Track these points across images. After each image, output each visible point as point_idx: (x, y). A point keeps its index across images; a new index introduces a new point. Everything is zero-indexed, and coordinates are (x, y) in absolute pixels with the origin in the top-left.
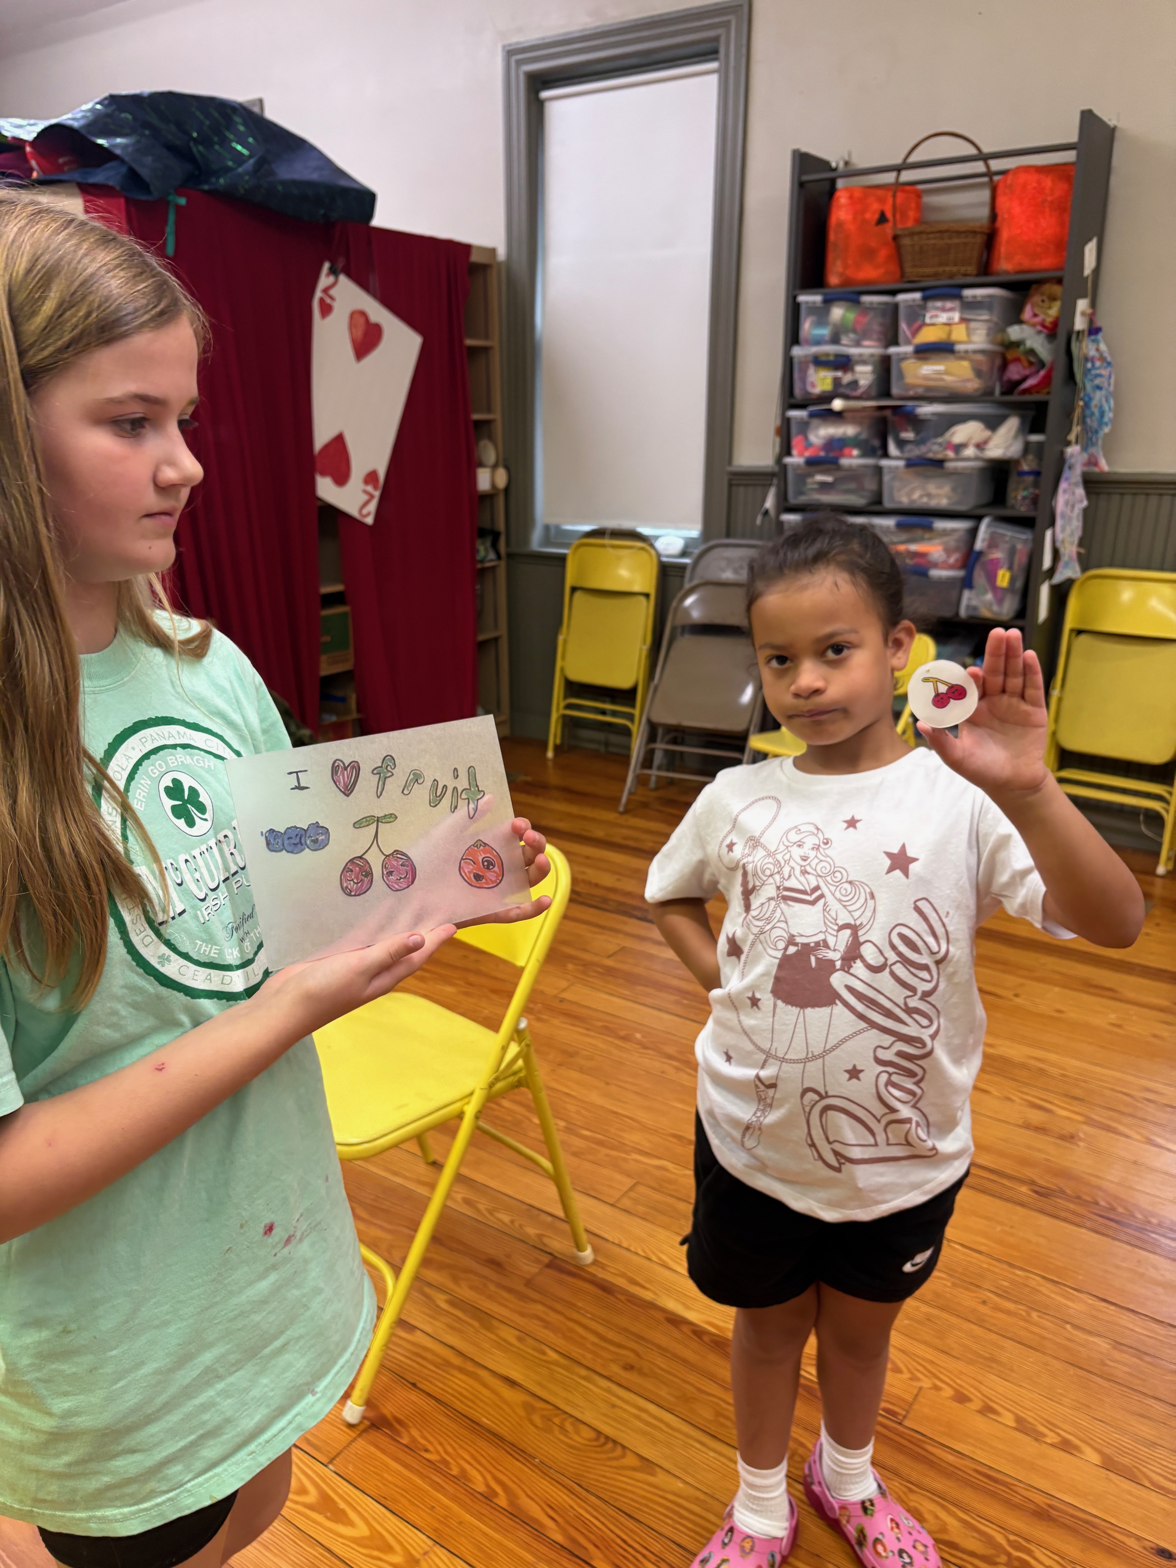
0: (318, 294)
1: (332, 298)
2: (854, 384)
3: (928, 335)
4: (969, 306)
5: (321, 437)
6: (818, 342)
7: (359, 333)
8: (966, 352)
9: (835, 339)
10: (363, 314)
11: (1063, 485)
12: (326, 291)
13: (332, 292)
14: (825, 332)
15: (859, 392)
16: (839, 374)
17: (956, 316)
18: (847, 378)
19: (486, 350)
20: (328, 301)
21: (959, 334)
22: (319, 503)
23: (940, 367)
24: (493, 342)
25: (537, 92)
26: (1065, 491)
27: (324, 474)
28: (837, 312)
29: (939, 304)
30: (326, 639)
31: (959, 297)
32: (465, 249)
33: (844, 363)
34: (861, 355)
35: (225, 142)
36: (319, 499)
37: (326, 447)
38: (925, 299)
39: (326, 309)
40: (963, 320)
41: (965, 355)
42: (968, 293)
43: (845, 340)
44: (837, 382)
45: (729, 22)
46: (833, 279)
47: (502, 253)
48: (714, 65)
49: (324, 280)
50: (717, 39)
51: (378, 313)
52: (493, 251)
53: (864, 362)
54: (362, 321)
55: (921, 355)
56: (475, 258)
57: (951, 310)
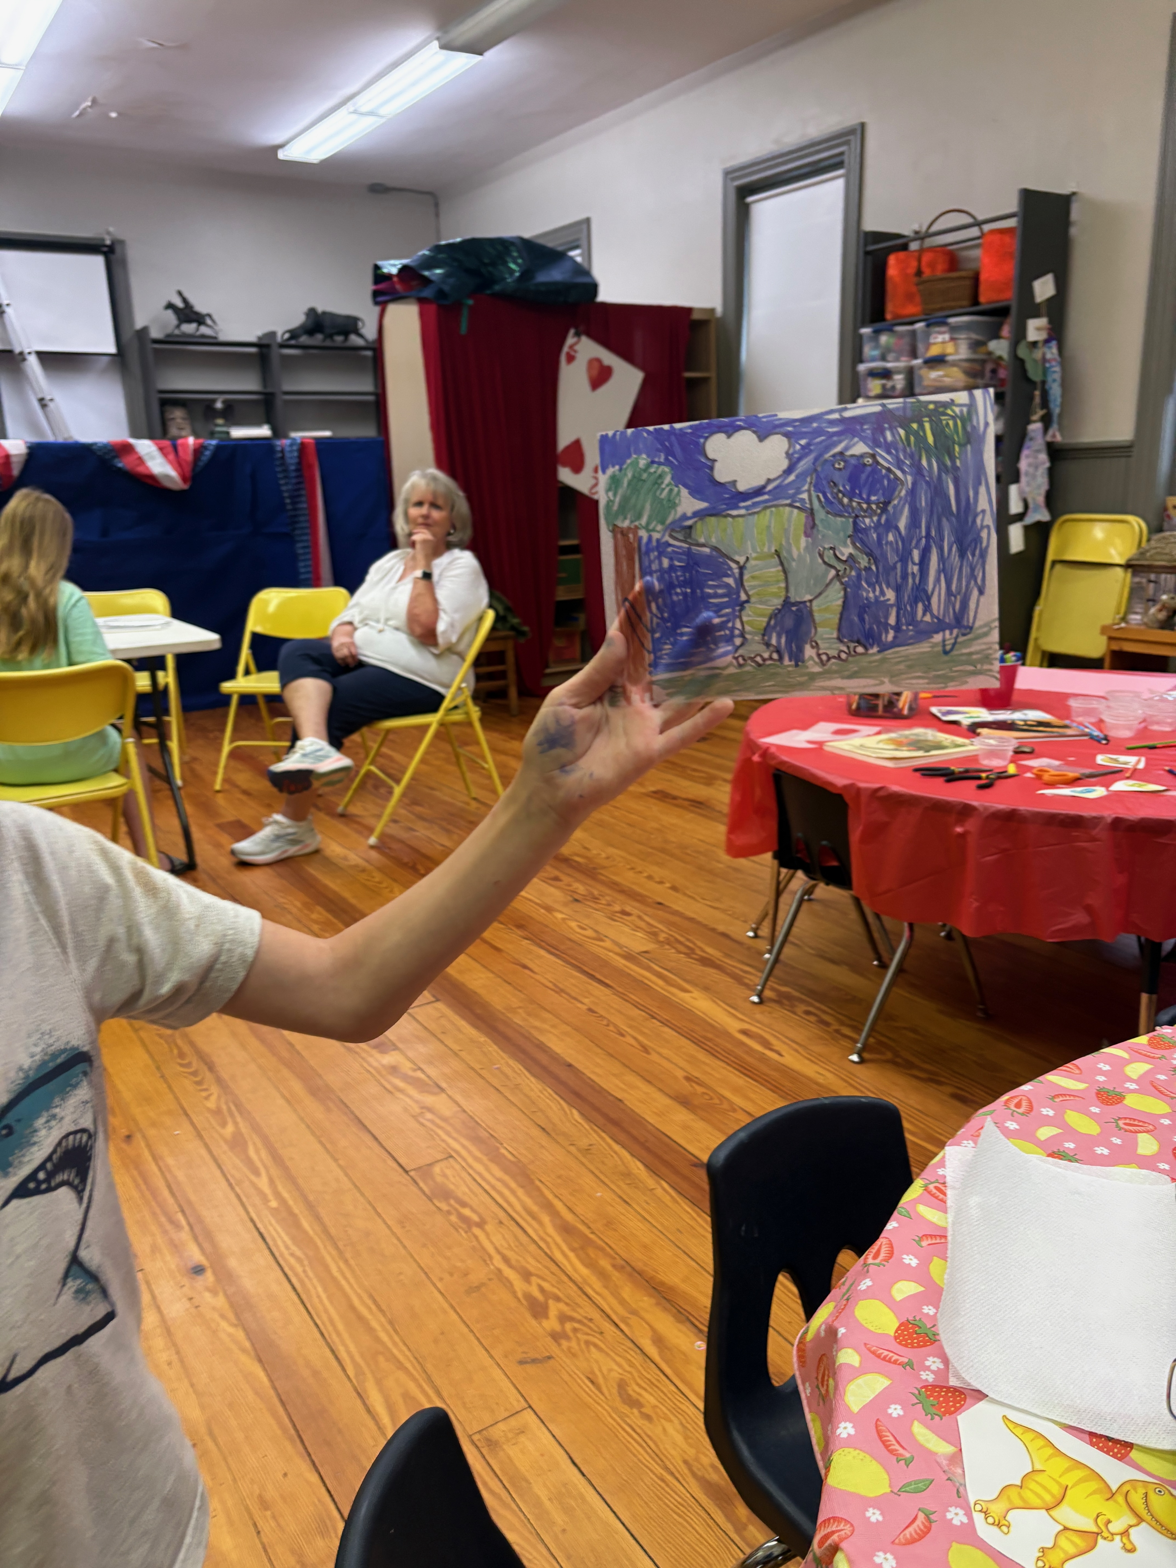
0: (566, 349)
1: (575, 351)
2: (893, 388)
3: (934, 351)
4: (954, 329)
5: (564, 441)
6: (873, 360)
7: (595, 372)
8: (954, 361)
9: (883, 358)
10: (599, 360)
11: (1025, 453)
12: (571, 347)
13: (577, 348)
14: (876, 353)
15: (897, 393)
16: (884, 382)
17: (947, 337)
18: (889, 384)
19: (706, 380)
20: (572, 353)
21: (950, 348)
22: (560, 485)
23: (941, 373)
24: (712, 374)
25: (744, 197)
26: (1027, 457)
27: (565, 465)
28: (884, 339)
29: (937, 329)
30: (563, 575)
31: (945, 324)
32: (688, 311)
33: (886, 374)
34: (897, 367)
35: (505, 263)
36: (561, 483)
37: (568, 448)
38: (928, 326)
39: (571, 359)
40: (952, 339)
41: (954, 364)
42: (952, 320)
43: (890, 357)
44: (884, 387)
45: (849, 140)
46: (888, 316)
47: (719, 310)
48: (841, 172)
49: (570, 340)
50: (842, 154)
51: (609, 358)
52: (712, 311)
53: (899, 372)
54: (596, 365)
55: (930, 365)
56: (695, 316)
57: (943, 333)
